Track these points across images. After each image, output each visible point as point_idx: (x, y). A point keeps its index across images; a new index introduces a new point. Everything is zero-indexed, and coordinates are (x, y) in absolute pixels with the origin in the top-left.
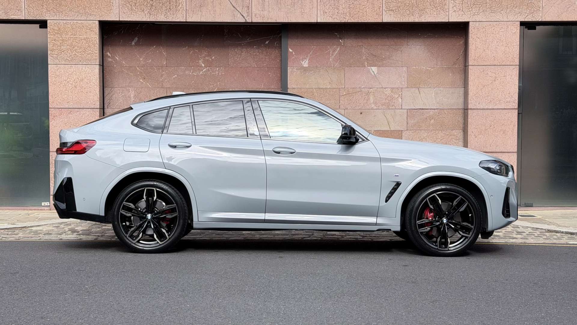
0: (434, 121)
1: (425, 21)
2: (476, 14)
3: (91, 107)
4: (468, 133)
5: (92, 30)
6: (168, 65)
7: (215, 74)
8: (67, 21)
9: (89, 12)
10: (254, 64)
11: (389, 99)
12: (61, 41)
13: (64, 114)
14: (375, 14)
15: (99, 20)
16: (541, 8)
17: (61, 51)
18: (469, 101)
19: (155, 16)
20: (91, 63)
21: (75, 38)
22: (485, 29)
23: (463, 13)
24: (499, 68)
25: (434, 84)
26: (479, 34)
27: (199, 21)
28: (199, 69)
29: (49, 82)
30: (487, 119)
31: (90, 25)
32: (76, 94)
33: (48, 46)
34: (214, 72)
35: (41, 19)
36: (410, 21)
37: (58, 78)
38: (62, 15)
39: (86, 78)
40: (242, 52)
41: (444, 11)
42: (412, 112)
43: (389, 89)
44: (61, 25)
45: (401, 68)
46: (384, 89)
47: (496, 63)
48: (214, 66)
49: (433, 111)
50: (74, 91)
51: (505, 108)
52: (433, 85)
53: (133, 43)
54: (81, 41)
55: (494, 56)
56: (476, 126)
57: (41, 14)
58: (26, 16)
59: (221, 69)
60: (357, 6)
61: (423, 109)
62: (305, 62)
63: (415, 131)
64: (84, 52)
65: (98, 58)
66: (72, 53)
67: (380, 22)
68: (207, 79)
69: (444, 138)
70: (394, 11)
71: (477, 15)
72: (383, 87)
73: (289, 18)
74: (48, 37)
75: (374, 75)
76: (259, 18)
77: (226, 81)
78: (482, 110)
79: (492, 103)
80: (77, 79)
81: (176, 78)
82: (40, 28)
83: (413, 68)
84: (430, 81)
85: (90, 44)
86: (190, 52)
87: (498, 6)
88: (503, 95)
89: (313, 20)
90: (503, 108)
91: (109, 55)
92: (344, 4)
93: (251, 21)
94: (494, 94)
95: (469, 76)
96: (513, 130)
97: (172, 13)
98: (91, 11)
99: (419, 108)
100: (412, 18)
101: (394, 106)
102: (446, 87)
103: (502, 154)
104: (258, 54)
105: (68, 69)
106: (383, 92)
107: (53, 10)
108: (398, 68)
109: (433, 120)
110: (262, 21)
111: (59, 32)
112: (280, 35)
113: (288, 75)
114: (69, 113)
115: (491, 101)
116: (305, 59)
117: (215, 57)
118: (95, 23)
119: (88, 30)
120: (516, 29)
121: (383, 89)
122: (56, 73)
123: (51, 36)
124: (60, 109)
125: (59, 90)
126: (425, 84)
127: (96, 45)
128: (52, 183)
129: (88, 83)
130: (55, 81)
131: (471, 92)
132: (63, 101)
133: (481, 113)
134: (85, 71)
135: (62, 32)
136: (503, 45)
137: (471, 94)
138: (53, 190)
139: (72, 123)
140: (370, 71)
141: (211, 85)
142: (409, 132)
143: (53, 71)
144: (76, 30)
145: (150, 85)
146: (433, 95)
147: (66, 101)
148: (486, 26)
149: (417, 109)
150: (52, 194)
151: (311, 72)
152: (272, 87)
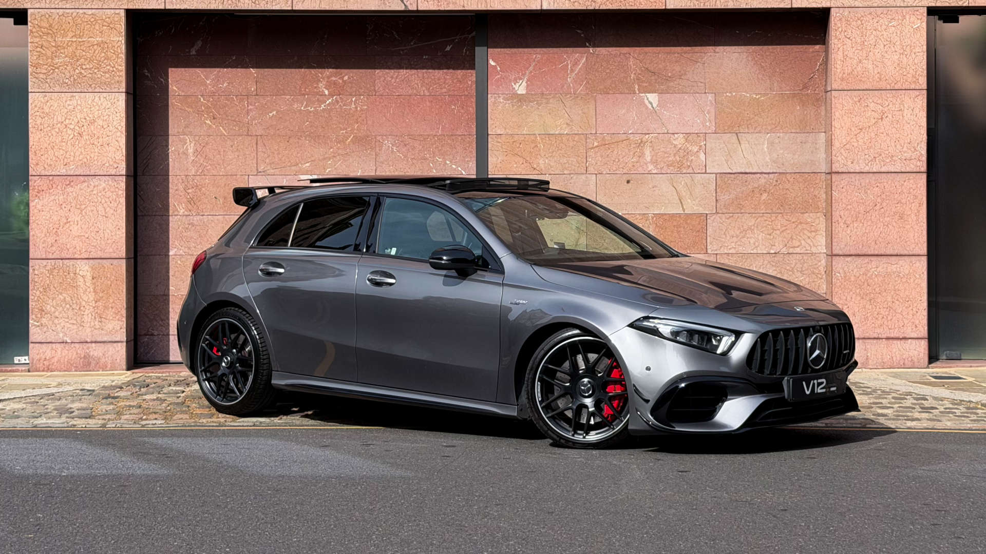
0: (768, 196)
1: (747, 7)
3: (109, 173)
4: (833, 219)
5: (112, 26)
6: (258, 93)
7: (350, 109)
8: (64, 10)
10: (424, 88)
11: (682, 154)
12: (54, 49)
13: (59, 187)
15: (126, 7)
17: (53, 66)
18: (834, 157)
20: (111, 89)
21: (80, 42)
22: (861, 21)
24: (889, 94)
25: (766, 125)
26: (850, 31)
27: (316, 9)
28: (318, 100)
29: (30, 126)
30: (869, 191)
31: (109, 18)
32: (81, 148)
33: (29, 57)
34: (349, 105)
35: (15, 7)
36: (719, 7)
37: (46, 118)
39: (102, 117)
40: (401, 67)
42: (726, 179)
43: (682, 136)
44: (53, 18)
45: (703, 95)
46: (672, 136)
47: (883, 85)
48: (348, 94)
49: (765, 178)
50: (77, 143)
51: (903, 170)
52: (764, 127)
53: (193, 52)
54: (91, 47)
55: (878, 73)
56: (847, 205)
59: (360, 99)
61: (746, 173)
62: (520, 86)
63: (731, 215)
64: (98, 68)
65: (123, 79)
66: (75, 70)
67: (660, 8)
68: (335, 118)
69: (786, 229)
72: (670, 131)
73: (488, 1)
74: (29, 41)
75: (652, 109)
76: (432, 2)
77: (369, 122)
78: (858, 175)
79: (877, 162)
80: (84, 120)
81: (275, 116)
82: (15, 23)
83: (727, 96)
84: (760, 119)
85: (109, 53)
86: (302, 67)
88: (899, 147)
89: (534, 6)
90: (898, 171)
91: (147, 74)
93: (415, 9)
94: (881, 145)
95: (833, 111)
96: (918, 211)
99: (739, 171)
100: (722, 1)
101: (691, 168)
102: (790, 131)
103: (897, 258)
104: (431, 70)
105: (66, 101)
106: (669, 141)
108: (697, 95)
109: (766, 195)
110: (437, 9)
111: (51, 32)
112: (473, 35)
113: (490, 111)
114: (69, 185)
115: (875, 158)
116: (520, 79)
117: (349, 78)
118: (118, 14)
119: (105, 28)
120: (919, 21)
121: (669, 135)
122: (43, 109)
123: (35, 39)
124: (51, 178)
125: (49, 142)
126: (749, 126)
127: (120, 55)
128: (33, 319)
129: (105, 127)
130: (41, 124)
131: (836, 140)
132: (57, 161)
133: (857, 181)
134: (99, 104)
135: (55, 31)
136: (896, 51)
137: (837, 144)
138: (35, 333)
139: (73, 204)
140: (644, 104)
141: (341, 129)
142: (719, 217)
143: (38, 106)
144: (82, 28)
145: (225, 129)
146: (766, 146)
147: (62, 162)
148: (862, 16)
149: (735, 173)
150: (34, 341)
151: (532, 104)
152: (458, 133)
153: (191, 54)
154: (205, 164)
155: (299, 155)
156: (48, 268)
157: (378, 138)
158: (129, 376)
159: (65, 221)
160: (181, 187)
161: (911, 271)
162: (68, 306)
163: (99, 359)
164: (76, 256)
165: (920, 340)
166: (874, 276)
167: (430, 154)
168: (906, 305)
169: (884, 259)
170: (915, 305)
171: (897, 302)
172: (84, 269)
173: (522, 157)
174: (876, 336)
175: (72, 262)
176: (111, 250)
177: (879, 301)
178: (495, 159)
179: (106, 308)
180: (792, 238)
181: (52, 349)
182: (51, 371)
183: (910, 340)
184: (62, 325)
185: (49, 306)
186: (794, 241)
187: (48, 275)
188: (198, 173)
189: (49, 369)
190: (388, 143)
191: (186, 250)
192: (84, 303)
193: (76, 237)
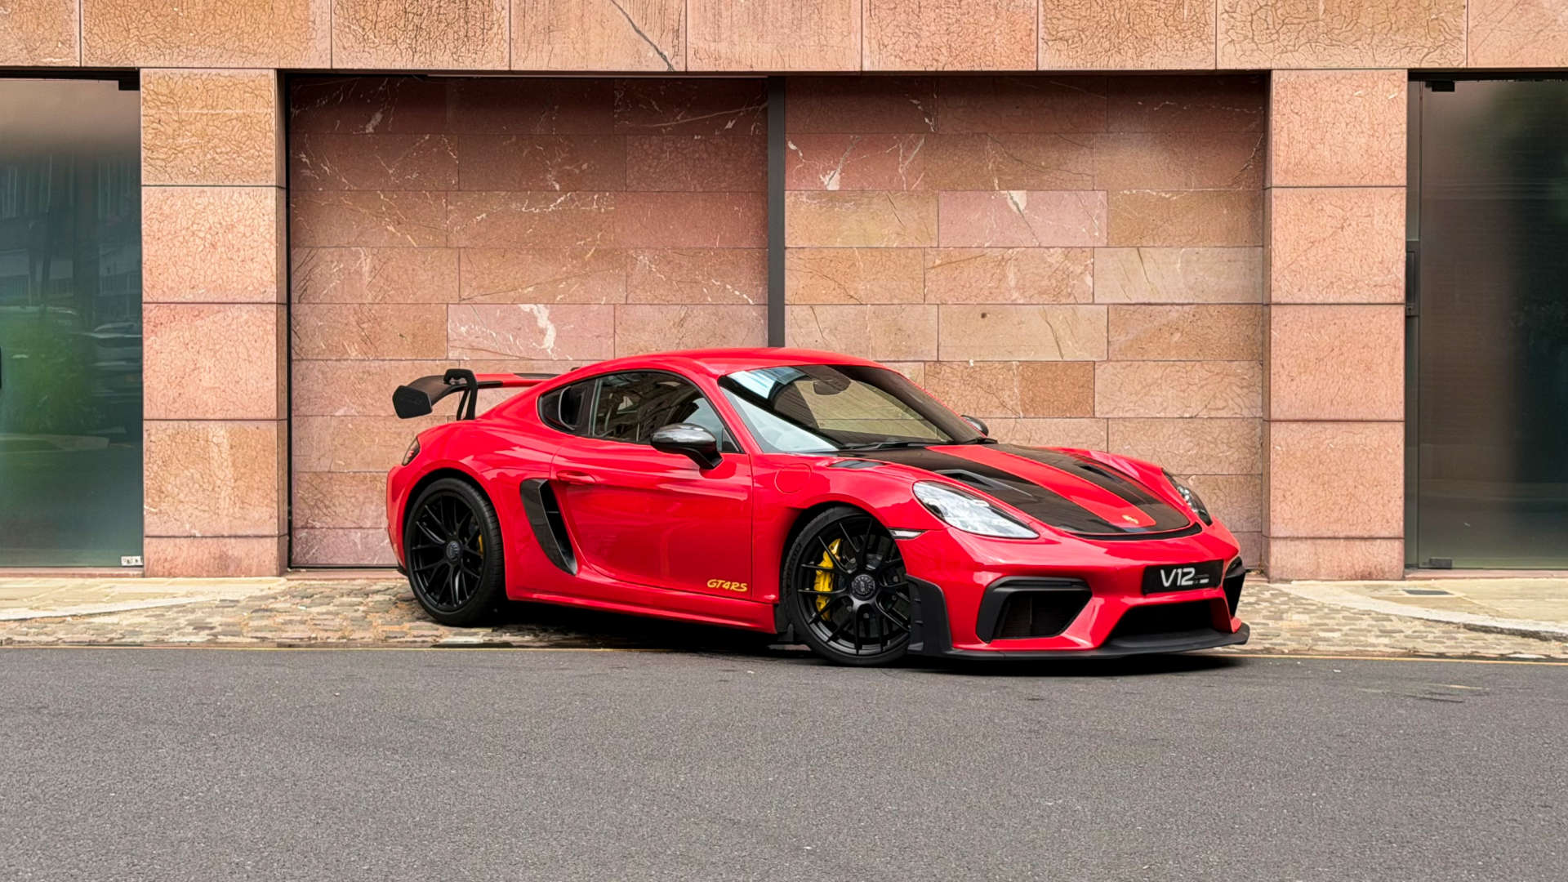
0: (1182, 335)
1: (1153, 69)
2: (1289, 48)
3: (252, 300)
4: (1270, 370)
5: (257, 93)
6: (462, 188)
7: (591, 211)
8: (191, 70)
9: (251, 47)
10: (695, 182)
11: (1060, 278)
12: (176, 125)
13: (183, 320)
14: (1017, 47)
15: (277, 66)
16: (1465, 33)
17: (175, 149)
18: (1273, 282)
19: (428, 56)
20: (256, 181)
21: (212, 115)
22: (1315, 89)
23: (1255, 48)
24: (1353, 193)
25: (1179, 236)
26: (1298, 103)
27: (544, 69)
28: (545, 197)
29: (144, 233)
30: (1323, 331)
31: (253, 81)
32: (214, 264)
33: (142, 136)
34: (588, 205)
35: (122, 65)
36: (1113, 68)
37: (166, 222)
38: (179, 55)
39: (243, 221)
40: (663, 152)
41: (1202, 40)
42: (1122, 312)
43: (1060, 251)
44: (176, 79)
45: (1091, 193)
46: (1046, 251)
47: (1344, 180)
48: (587, 189)
49: (1178, 311)
50: (209, 257)
51: (1372, 301)
52: (1177, 239)
53: (370, 129)
54: (228, 123)
55: (1338, 163)
56: (1292, 350)
57: (124, 51)
58: (83, 56)
59: (605, 196)
60: (967, 30)
61: (1150, 304)
62: (830, 179)
63: (1129, 363)
64: (238, 152)
65: (273, 167)
66: (205, 155)
67: (1030, 69)
68: (569, 224)
69: (1206, 384)
70: (1067, 41)
71: (1291, 51)
72: (1044, 245)
73: (786, 59)
74: (142, 113)
75: (1017, 212)
76: (707, 61)
77: (619, 230)
78: (1307, 307)
79: (1335, 289)
80: (219, 226)
81: (486, 221)
82: (122, 87)
83: (1125, 195)
84: (1171, 228)
85: (253, 131)
86: (522, 152)
87: (1349, 28)
88: (1366, 268)
89: (851, 66)
90: (1365, 301)
91: (304, 160)
92: (933, 24)
93: (683, 70)
94: (1340, 264)
95: (1273, 216)
96: (1393, 359)
97: (471, 48)
98: (256, 43)
99: (1141, 301)
100: (1117, 60)
101: (1072, 297)
102: (1213, 245)
103: (1362, 425)
104: (705, 156)
105: (193, 199)
106: (1042, 258)
107: (156, 43)
108: (1082, 193)
109: (1179, 334)
110: (714, 70)
111: (172, 101)
112: (766, 104)
113: (787, 214)
114: (197, 316)
115: (1332, 283)
116: (832, 169)
117: (589, 167)
118: (267, 75)
119: (248, 95)
120: (1396, 89)
121: (1042, 250)
122: (161, 209)
123: (149, 110)
124: (172, 306)
125: (168, 255)
126: (1156, 237)
127: (269, 134)
128: (148, 503)
129: (248, 234)
130: (159, 231)
131: (1278, 258)
132: (181, 283)
133: (1307, 317)
134: (240, 202)
135: (178, 99)
136: (1362, 132)
137: (1277, 264)
138: (151, 524)
139: (203, 344)
140: (1006, 203)
141: (577, 240)
142: (1112, 366)
143: (154, 205)
144: (216, 95)
145: (413, 239)
146: (1179, 265)
147: (188, 284)
148: (1316, 82)
149: (1134, 304)
150: (151, 534)
151: (848, 205)
152: (743, 246)
153: (367, 131)
154: (386, 288)
155: (518, 275)
156: (169, 432)
157: (631, 252)
158: (281, 584)
159: (193, 367)
160: (353, 320)
161: (1382, 443)
162: (197, 486)
163: (240, 560)
164: (209, 416)
165: (1393, 541)
166: (1328, 451)
167: (703, 276)
168: (1374, 491)
169: (1344, 426)
170: (1387, 491)
171: (1361, 487)
172: (219, 434)
173: (833, 279)
174: (1330, 534)
175: (202, 425)
176: (256, 409)
177: (1336, 484)
178: (796, 283)
179: (249, 488)
180: (1215, 397)
181: (175, 545)
182: (174, 577)
183: (1379, 541)
184: (189, 512)
185: (170, 486)
186: (1217, 401)
187: (169, 443)
188: (377, 301)
189: (170, 575)
190: (644, 259)
191: (360, 409)
192: (218, 482)
193: (207, 389)
